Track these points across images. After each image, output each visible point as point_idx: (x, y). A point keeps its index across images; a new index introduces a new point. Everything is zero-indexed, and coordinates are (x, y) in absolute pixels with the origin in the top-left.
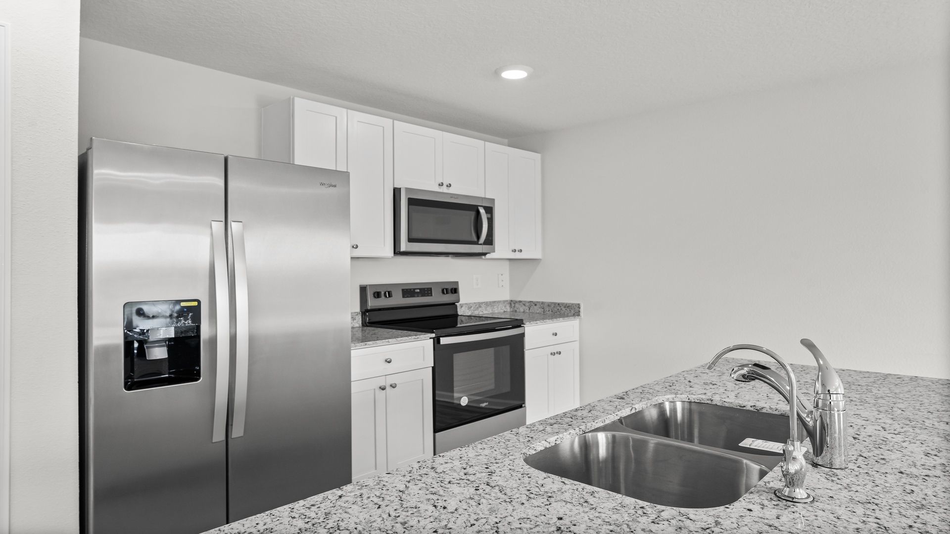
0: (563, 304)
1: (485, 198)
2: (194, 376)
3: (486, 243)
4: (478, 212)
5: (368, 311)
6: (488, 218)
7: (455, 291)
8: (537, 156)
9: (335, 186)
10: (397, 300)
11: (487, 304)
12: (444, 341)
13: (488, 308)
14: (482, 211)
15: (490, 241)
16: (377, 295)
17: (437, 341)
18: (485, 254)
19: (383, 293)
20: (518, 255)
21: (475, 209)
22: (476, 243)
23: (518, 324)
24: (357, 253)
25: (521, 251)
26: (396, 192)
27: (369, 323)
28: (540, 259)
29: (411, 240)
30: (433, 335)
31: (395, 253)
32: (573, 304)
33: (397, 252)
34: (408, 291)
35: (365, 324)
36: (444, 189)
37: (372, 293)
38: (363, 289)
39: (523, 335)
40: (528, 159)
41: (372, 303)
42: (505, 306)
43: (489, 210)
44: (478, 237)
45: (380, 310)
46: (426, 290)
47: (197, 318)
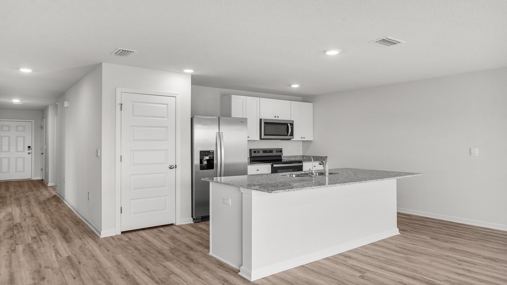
0: (319, 156)
1: (291, 120)
2: (212, 168)
3: (290, 135)
4: (288, 126)
5: (252, 157)
6: (291, 127)
7: (281, 151)
8: (312, 104)
9: (244, 122)
10: (261, 154)
11: (293, 157)
12: (275, 166)
13: (294, 158)
14: (289, 125)
15: (292, 134)
16: (255, 152)
17: (272, 166)
18: (291, 139)
19: (257, 151)
20: (303, 139)
21: (287, 124)
22: (287, 135)
23: (301, 162)
24: (249, 139)
25: (304, 138)
26: (261, 120)
27: (252, 161)
28: (313, 141)
29: (265, 135)
30: (271, 164)
31: (260, 139)
32: (323, 157)
33: (261, 139)
34: (265, 151)
35: (251, 161)
36: (276, 118)
37: (253, 151)
38: (250, 150)
39: (302, 166)
40: (308, 106)
41: (253, 155)
42: (300, 158)
43: (292, 125)
44: (288, 133)
45: (256, 157)
46: (271, 151)
47: (213, 155)
